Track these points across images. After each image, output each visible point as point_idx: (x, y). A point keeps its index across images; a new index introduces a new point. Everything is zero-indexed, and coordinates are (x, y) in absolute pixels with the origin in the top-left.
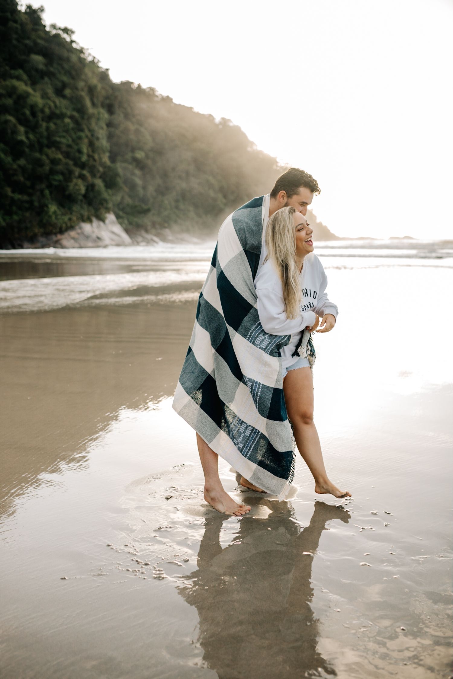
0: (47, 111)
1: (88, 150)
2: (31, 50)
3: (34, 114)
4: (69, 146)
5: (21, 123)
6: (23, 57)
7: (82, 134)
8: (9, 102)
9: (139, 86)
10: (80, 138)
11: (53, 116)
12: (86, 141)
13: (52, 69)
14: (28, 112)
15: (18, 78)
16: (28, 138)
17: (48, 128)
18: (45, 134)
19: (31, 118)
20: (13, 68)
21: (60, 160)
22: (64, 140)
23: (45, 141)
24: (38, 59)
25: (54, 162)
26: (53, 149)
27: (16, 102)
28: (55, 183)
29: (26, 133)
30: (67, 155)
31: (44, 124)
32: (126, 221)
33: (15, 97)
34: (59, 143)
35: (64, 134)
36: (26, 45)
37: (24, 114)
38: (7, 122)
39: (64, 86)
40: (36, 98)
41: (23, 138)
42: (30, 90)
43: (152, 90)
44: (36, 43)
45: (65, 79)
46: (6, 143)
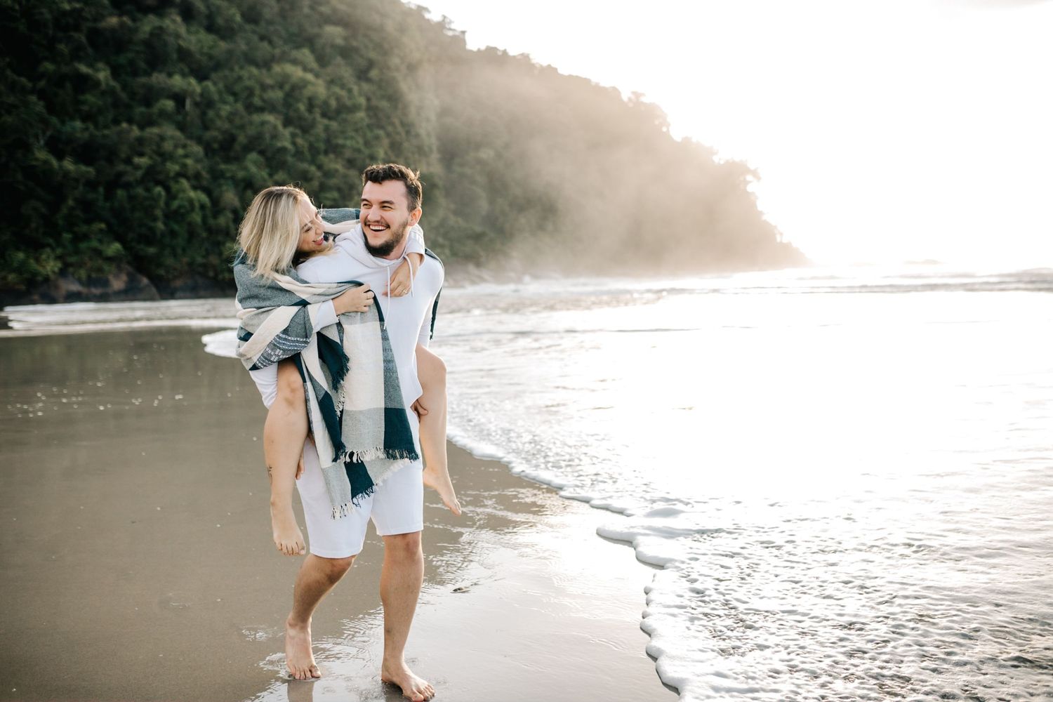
0: (333, 103)
1: (386, 153)
2: (328, 20)
3: (310, 109)
4: (357, 150)
5: (287, 122)
6: (316, 30)
7: (381, 133)
8: (277, 95)
9: (505, 52)
10: (377, 138)
11: (342, 110)
12: (386, 142)
13: (355, 44)
14: (302, 107)
15: (295, 62)
16: (294, 143)
17: (327, 129)
18: (323, 135)
19: (307, 115)
20: (298, 47)
21: (337, 171)
22: (349, 143)
23: (322, 146)
24: (334, 33)
25: (328, 174)
26: (332, 156)
27: (288, 95)
29: (293, 135)
30: (351, 163)
31: (323, 123)
32: (447, 251)
33: (287, 87)
34: (343, 146)
35: (353, 134)
36: (321, 14)
37: (297, 110)
38: (263, 123)
39: (371, 64)
40: (319, 88)
41: (287, 144)
42: (310, 77)
43: (525, 57)
44: (335, 10)
45: (372, 55)
46: (262, 153)
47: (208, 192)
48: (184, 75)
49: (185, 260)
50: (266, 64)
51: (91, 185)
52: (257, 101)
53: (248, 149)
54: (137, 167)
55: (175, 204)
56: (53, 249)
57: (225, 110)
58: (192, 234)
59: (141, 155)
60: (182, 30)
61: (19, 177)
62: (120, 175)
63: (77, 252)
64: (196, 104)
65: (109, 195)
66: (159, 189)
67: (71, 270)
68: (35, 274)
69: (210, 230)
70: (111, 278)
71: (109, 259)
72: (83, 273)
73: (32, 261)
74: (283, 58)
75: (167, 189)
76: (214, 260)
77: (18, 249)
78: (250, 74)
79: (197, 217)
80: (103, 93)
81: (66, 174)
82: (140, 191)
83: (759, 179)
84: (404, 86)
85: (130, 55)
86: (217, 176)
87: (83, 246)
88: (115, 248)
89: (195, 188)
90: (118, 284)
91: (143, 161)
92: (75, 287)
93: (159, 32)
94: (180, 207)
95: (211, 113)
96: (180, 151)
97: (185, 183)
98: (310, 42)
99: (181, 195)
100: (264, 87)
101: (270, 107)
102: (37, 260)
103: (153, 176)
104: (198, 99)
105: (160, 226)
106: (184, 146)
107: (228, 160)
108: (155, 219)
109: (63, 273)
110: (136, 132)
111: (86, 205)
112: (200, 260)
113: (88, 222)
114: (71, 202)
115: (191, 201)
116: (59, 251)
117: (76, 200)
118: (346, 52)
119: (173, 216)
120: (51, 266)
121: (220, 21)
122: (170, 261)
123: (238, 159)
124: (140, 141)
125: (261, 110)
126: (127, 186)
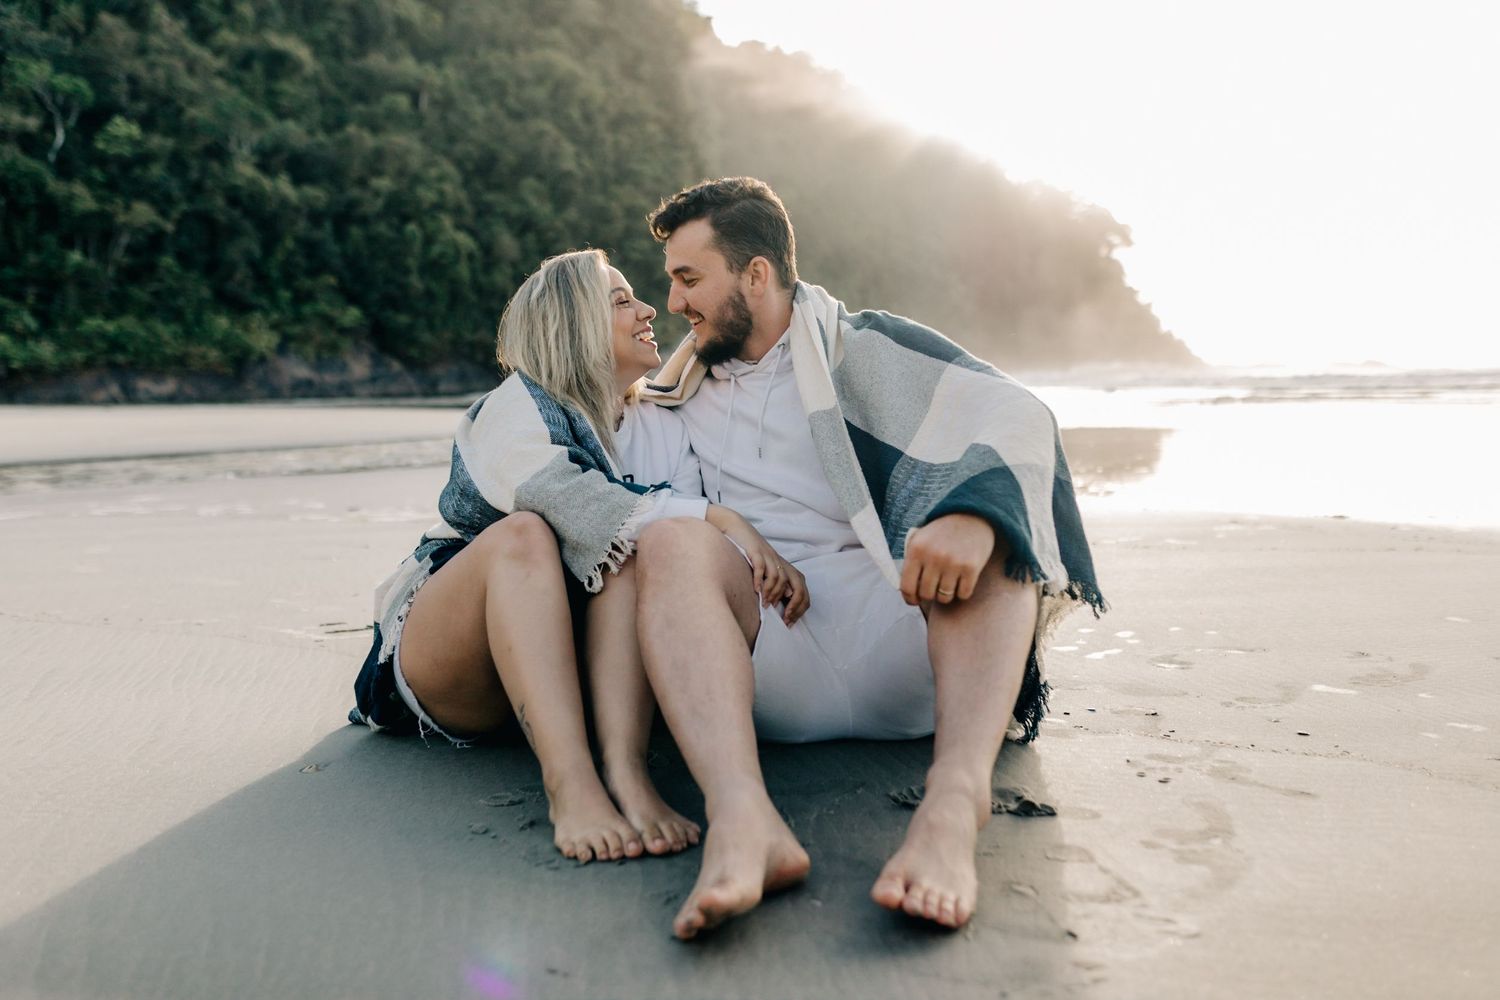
3: (588, 118)
4: (658, 180)
8: (540, 94)
9: (777, 50)
11: (623, 121)
13: (614, 24)
14: (576, 115)
15: (554, 45)
16: (580, 165)
17: (616, 145)
18: (611, 156)
19: (583, 126)
23: (612, 173)
27: (552, 95)
28: (635, 256)
29: (578, 155)
31: (609, 138)
33: (550, 83)
35: (647, 156)
37: (569, 117)
38: (541, 134)
39: (639, 57)
40: (592, 85)
41: (572, 166)
43: (803, 57)
45: (639, 41)
46: (540, 177)
47: (473, 233)
48: (416, 59)
49: (448, 335)
51: (316, 217)
52: (516, 103)
53: (520, 172)
54: (377, 194)
55: (436, 250)
56: (266, 313)
58: (455, 297)
59: (380, 173)
61: (220, 202)
62: (353, 204)
63: (299, 319)
64: (434, 103)
65: (340, 234)
66: (412, 228)
67: (292, 346)
68: (247, 351)
69: (479, 289)
70: (349, 359)
71: (344, 331)
72: (310, 350)
73: (239, 331)
75: (422, 225)
77: (217, 312)
78: (494, 58)
79: (463, 271)
80: (306, 81)
81: (284, 202)
82: (382, 228)
83: (1127, 242)
85: (331, 26)
87: (307, 309)
88: (352, 315)
89: (459, 227)
90: (359, 369)
91: (384, 183)
92: (302, 372)
94: (442, 255)
95: (455, 117)
96: (433, 172)
97: (445, 221)
99: (442, 238)
100: (521, 83)
101: (535, 111)
102: (246, 328)
103: (400, 209)
104: (438, 95)
105: (416, 282)
106: (436, 165)
107: (492, 187)
108: (407, 271)
109: (282, 349)
110: (369, 141)
111: (310, 247)
112: (468, 336)
113: (314, 272)
114: (289, 243)
115: (454, 247)
116: (275, 316)
117: (298, 240)
119: (434, 268)
120: (263, 340)
122: (426, 337)
123: (508, 187)
124: (379, 154)
126: (364, 221)
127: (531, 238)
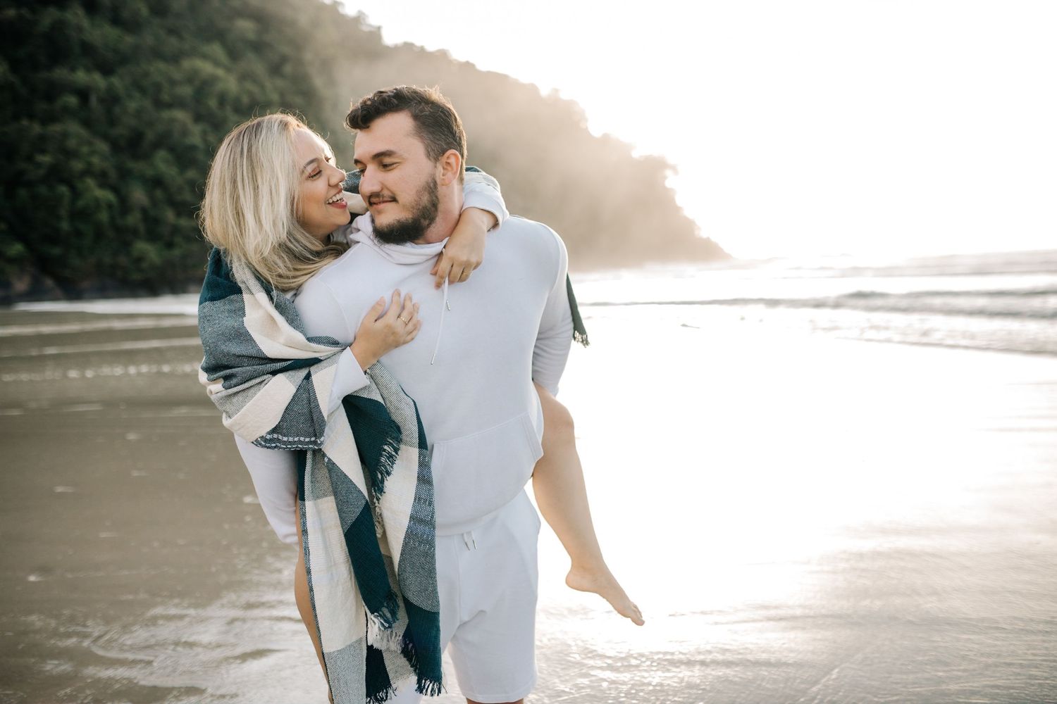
0: (245, 99)
2: (239, 14)
5: (198, 118)
6: (226, 24)
8: (186, 91)
9: (423, 48)
13: (266, 38)
14: (213, 103)
15: (205, 57)
16: (205, 140)
19: (217, 111)
20: (209, 40)
24: (245, 27)
27: (198, 91)
29: (204, 133)
33: (197, 83)
36: (232, 7)
37: (207, 106)
38: (173, 120)
39: (284, 59)
40: (230, 84)
42: (220, 72)
43: (444, 52)
44: (246, 4)
45: (286, 50)
46: (172, 150)
47: (115, 190)
48: (88, 70)
49: (92, 260)
50: (175, 59)
52: (166, 97)
53: (157, 145)
54: (39, 165)
55: (81, 203)
57: (132, 105)
58: (98, 235)
59: (43, 152)
60: (85, 23)
62: (20, 174)
64: (102, 101)
65: (9, 194)
66: (63, 189)
70: (13, 279)
71: (12, 261)
74: (193, 53)
75: (73, 188)
76: (123, 260)
78: (158, 69)
79: (104, 216)
82: (43, 190)
83: (677, 174)
84: (318, 82)
85: (30, 49)
86: (124, 174)
88: (17, 248)
89: (101, 186)
90: (21, 285)
91: (46, 159)
93: (59, 26)
94: (86, 207)
95: (117, 110)
96: (85, 149)
97: (90, 182)
98: (219, 35)
99: (87, 194)
100: (173, 83)
101: (179, 103)
103: (57, 174)
104: (104, 95)
105: (65, 226)
106: (90, 144)
107: (136, 156)
108: (59, 219)
110: (37, 129)
112: (107, 261)
115: (97, 200)
118: (258, 47)
119: (80, 215)
121: (126, 14)
122: (76, 262)
123: (147, 156)
124: (42, 138)
125: (170, 106)
126: (29, 185)
127: (159, 194)
